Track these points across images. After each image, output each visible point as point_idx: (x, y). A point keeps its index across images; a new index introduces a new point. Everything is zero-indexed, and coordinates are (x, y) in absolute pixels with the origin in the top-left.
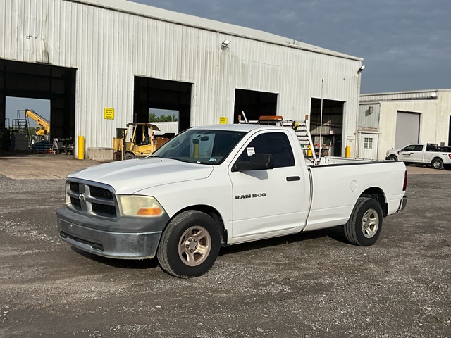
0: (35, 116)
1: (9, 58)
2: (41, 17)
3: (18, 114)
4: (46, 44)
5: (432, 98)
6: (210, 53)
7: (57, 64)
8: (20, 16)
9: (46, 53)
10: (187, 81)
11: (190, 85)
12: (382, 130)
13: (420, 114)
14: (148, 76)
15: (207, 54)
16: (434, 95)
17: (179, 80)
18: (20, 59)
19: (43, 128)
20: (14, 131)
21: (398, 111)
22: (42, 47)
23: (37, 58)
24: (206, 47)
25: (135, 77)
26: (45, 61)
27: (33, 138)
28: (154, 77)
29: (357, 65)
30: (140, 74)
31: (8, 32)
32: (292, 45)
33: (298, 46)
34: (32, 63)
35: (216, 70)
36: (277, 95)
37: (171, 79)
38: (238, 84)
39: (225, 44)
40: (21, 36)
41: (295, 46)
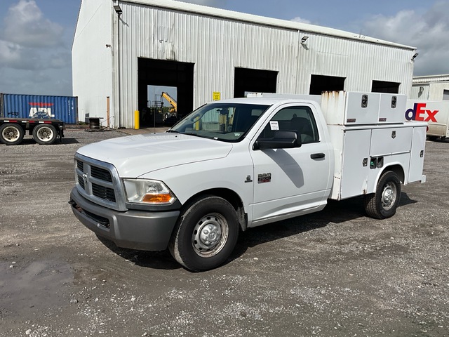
0: (168, 97)
1: (148, 57)
2: (170, 26)
3: (156, 98)
4: (173, 46)
6: (292, 47)
7: (180, 60)
8: (155, 26)
9: (173, 53)
10: (274, 70)
11: (276, 73)
15: (290, 48)
17: (268, 69)
18: (156, 58)
19: (174, 108)
20: (153, 109)
21: (444, 90)
22: (170, 49)
23: (167, 56)
24: (289, 43)
25: (235, 68)
26: (172, 58)
27: (167, 114)
28: (249, 67)
29: (411, 53)
30: (239, 66)
31: (147, 38)
32: (358, 38)
33: (363, 39)
34: (164, 60)
35: (296, 60)
36: (344, 78)
37: (262, 69)
38: (313, 71)
39: (304, 39)
40: (156, 40)
41: (361, 38)
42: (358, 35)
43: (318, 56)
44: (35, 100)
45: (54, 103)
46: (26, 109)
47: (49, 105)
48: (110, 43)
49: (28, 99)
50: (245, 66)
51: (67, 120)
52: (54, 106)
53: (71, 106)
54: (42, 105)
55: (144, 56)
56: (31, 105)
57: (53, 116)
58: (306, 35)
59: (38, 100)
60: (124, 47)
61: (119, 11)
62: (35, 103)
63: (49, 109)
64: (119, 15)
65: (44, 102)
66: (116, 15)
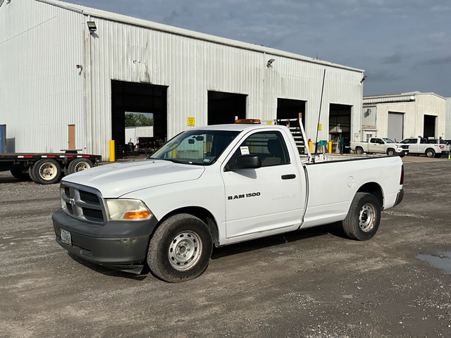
1: (122, 79)
2: (143, 45)
4: (147, 67)
5: (411, 101)
6: (260, 69)
7: (154, 83)
8: (128, 45)
9: (147, 75)
10: (244, 93)
11: (245, 96)
12: (378, 128)
13: (403, 114)
14: (217, 90)
15: (258, 71)
16: (412, 98)
17: (238, 92)
18: (130, 80)
21: (389, 112)
22: (144, 70)
23: (139, 78)
24: (257, 65)
25: (209, 92)
26: (147, 81)
29: (361, 76)
30: (212, 89)
31: (121, 59)
32: (315, 61)
33: (320, 61)
34: (137, 83)
35: (263, 83)
36: (305, 102)
37: (233, 92)
38: (279, 94)
39: (270, 62)
40: (130, 61)
41: (318, 61)
43: (282, 79)
48: (81, 63)
50: (217, 89)
55: (117, 79)
58: (274, 57)
60: (96, 68)
61: (92, 29)
64: (92, 32)
66: (88, 32)
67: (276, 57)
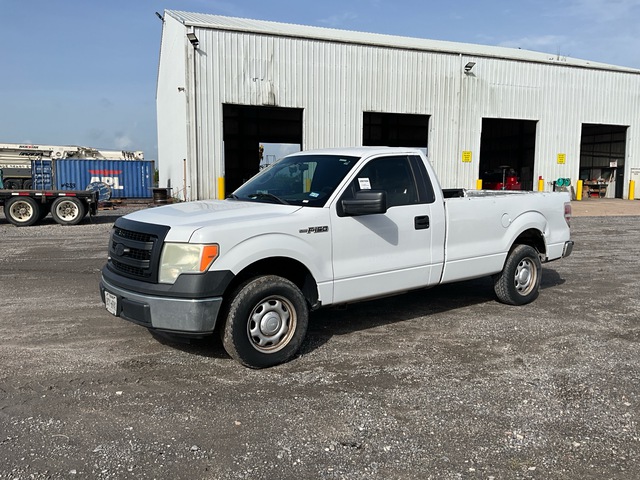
1: (237, 103)
2: (266, 58)
4: (272, 86)
6: (451, 78)
7: (283, 105)
8: (246, 59)
9: (272, 95)
10: (423, 113)
11: (426, 117)
15: (448, 80)
17: (413, 112)
18: (248, 103)
22: (268, 89)
23: (264, 100)
24: (446, 72)
25: (365, 113)
26: (271, 103)
28: (385, 111)
30: (369, 109)
31: (235, 77)
32: (555, 61)
33: (564, 62)
34: (259, 106)
35: (457, 98)
36: (536, 122)
37: (404, 112)
38: (485, 112)
39: (469, 66)
40: (248, 79)
41: (560, 62)
42: (555, 57)
43: (492, 90)
44: (97, 167)
45: (123, 170)
46: (85, 178)
47: (116, 172)
48: (184, 86)
49: (87, 167)
50: (379, 110)
51: (140, 193)
52: (123, 174)
53: (146, 174)
54: (107, 173)
55: (230, 102)
56: (93, 173)
57: (122, 187)
58: (472, 60)
59: (102, 167)
60: (202, 90)
61: (194, 42)
62: (97, 171)
63: (116, 179)
64: (195, 45)
65: (109, 170)
66: (191, 46)
67: (477, 58)
